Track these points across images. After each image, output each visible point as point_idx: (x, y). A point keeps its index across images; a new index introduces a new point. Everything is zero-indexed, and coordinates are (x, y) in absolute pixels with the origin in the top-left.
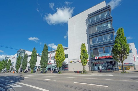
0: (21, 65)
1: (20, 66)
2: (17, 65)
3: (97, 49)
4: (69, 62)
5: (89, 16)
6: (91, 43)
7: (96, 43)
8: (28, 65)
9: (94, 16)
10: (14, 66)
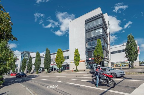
0: (27, 66)
1: (25, 68)
2: (23, 67)
3: (91, 51)
4: (70, 63)
5: (86, 21)
6: (87, 46)
7: (91, 47)
8: (34, 66)
9: (90, 22)
10: (19, 68)
